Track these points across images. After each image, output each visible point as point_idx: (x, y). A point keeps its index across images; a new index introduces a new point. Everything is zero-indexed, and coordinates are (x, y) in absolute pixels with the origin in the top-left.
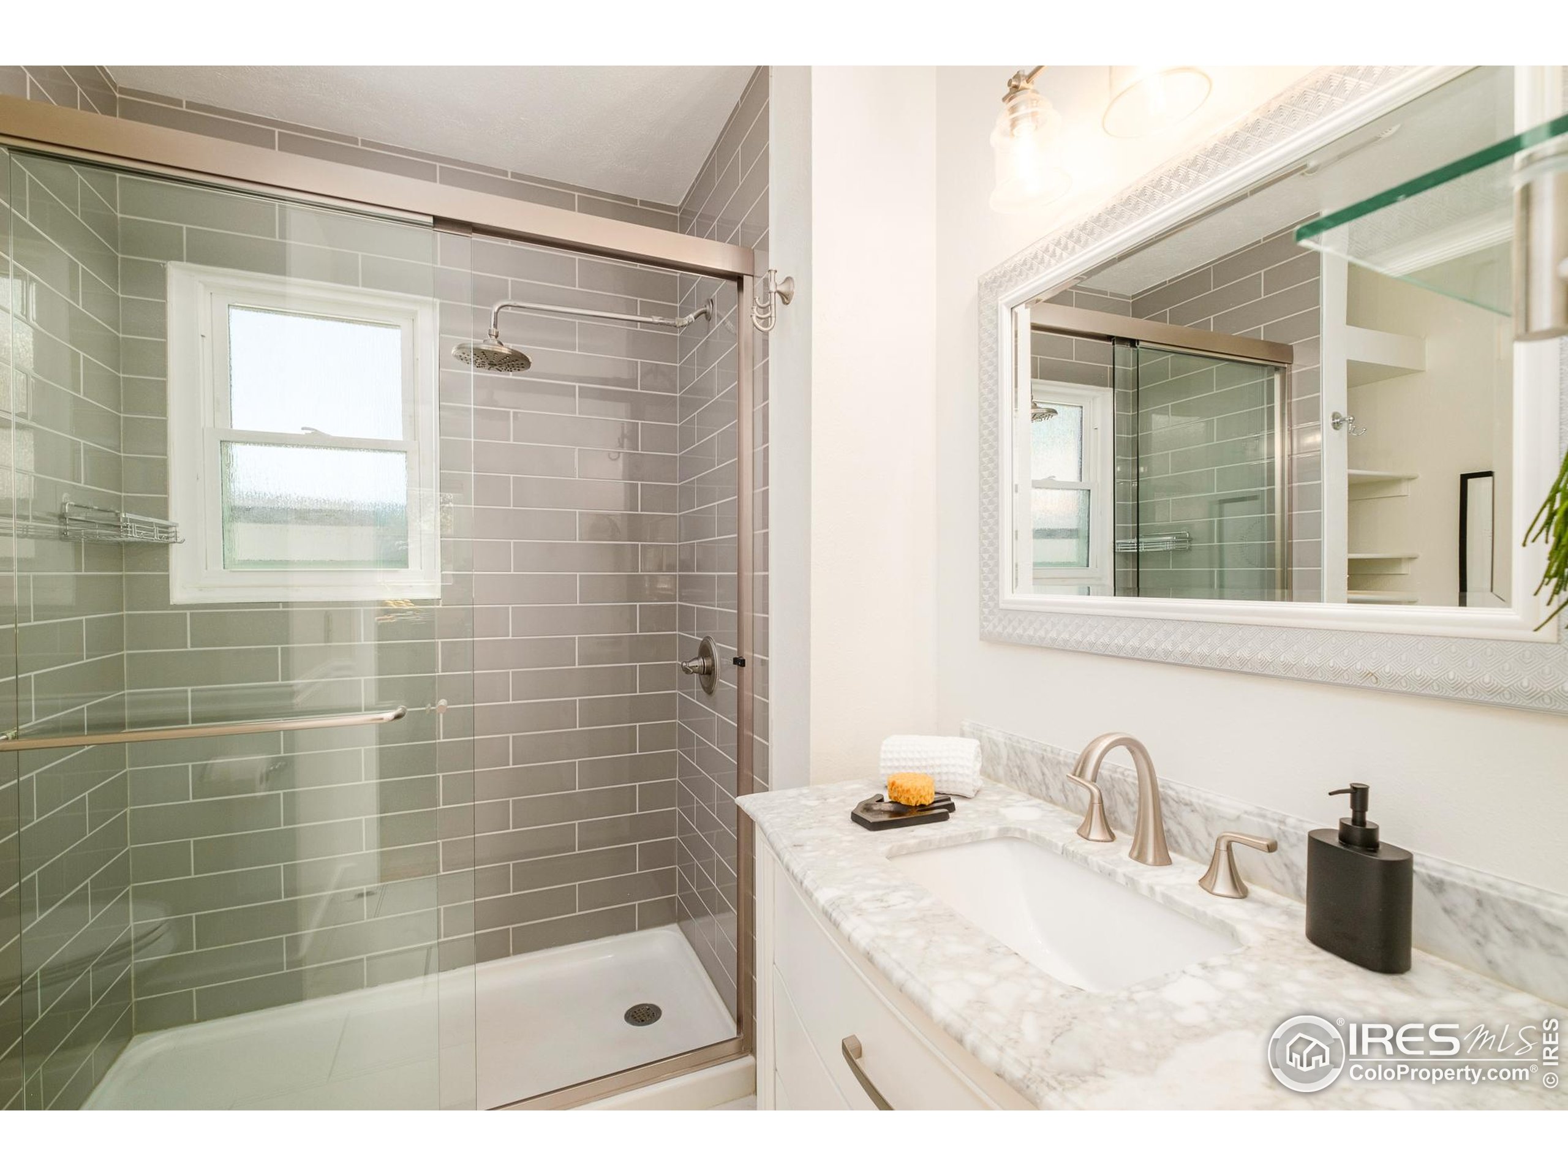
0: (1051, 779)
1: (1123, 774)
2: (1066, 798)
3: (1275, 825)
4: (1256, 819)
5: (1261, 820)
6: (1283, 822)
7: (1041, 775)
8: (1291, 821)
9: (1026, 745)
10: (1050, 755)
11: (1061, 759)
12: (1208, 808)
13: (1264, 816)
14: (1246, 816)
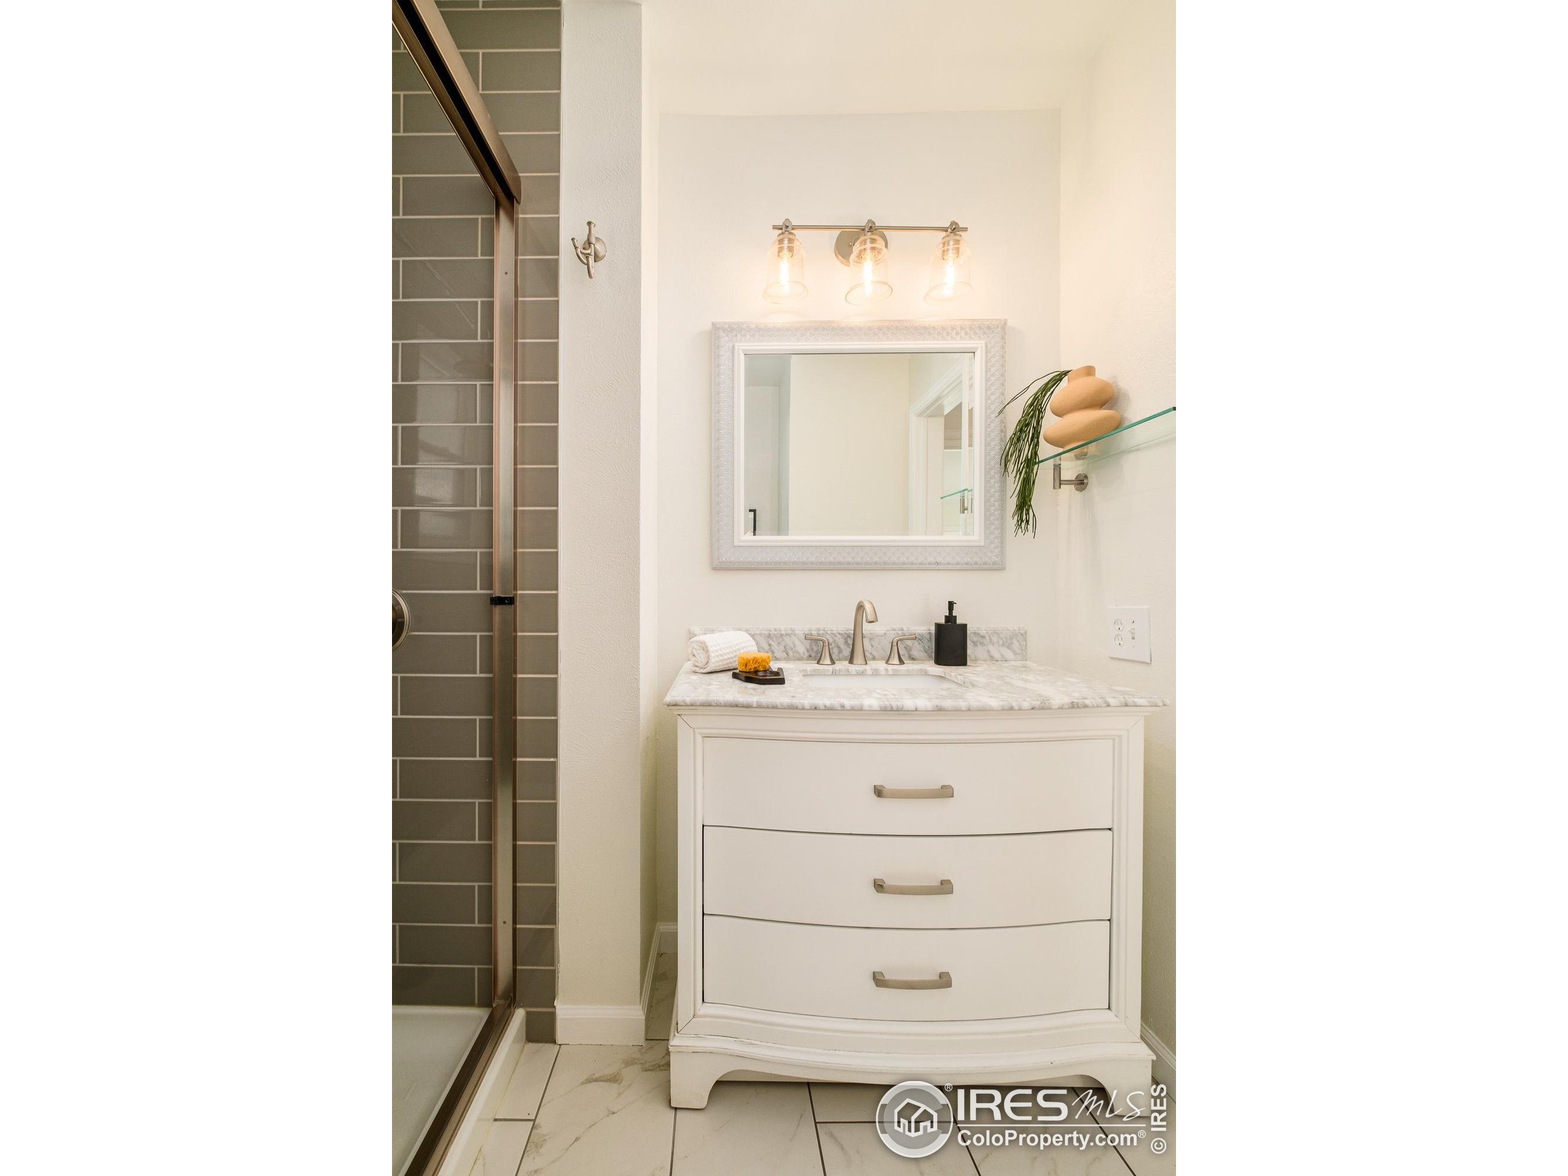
0: (776, 647)
1: (824, 630)
2: (787, 654)
3: (900, 632)
4: (892, 632)
5: (894, 632)
6: (902, 630)
7: (767, 645)
8: (905, 629)
9: (754, 631)
10: (774, 632)
11: (783, 632)
12: (871, 634)
13: (895, 630)
14: (888, 632)
